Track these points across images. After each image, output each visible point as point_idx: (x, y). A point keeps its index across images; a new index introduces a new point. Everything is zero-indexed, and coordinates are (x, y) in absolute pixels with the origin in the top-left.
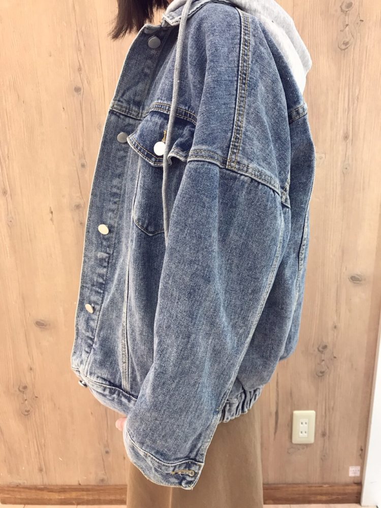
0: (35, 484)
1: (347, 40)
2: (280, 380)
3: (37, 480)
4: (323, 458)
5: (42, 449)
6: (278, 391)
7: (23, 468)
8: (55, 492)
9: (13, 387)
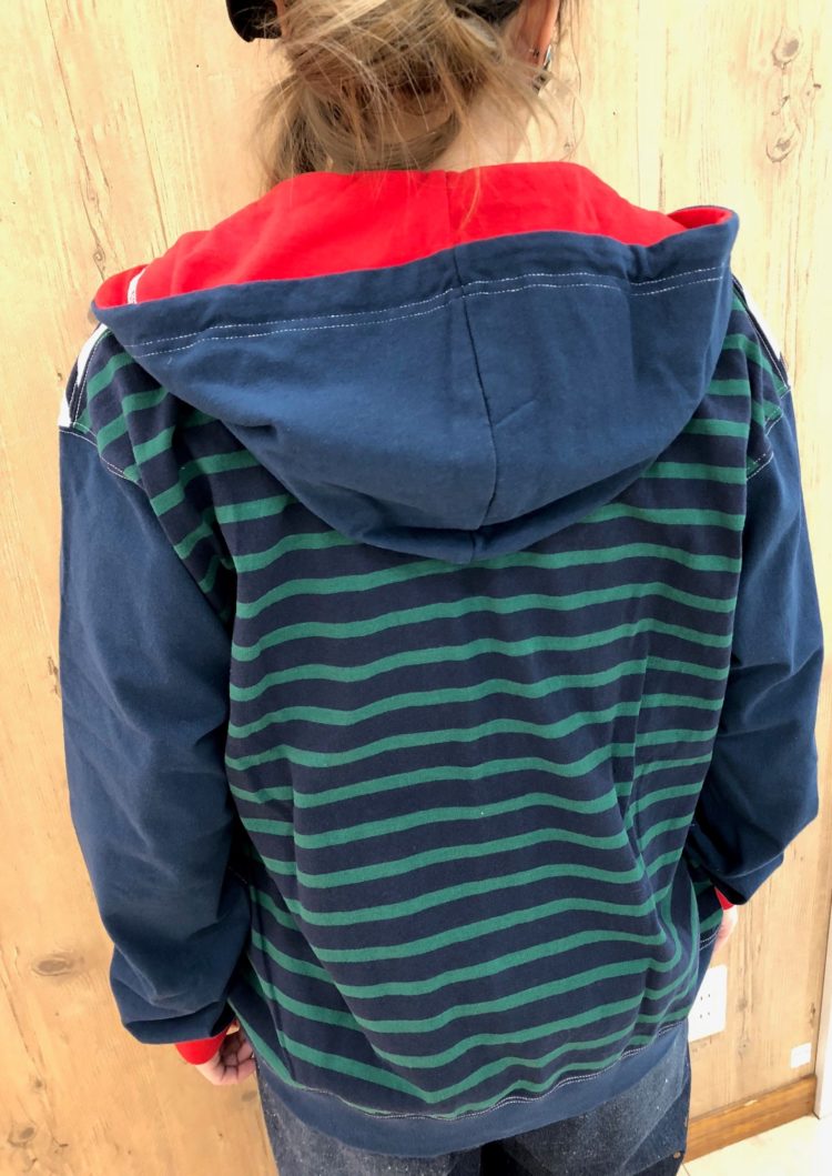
1: (786, 136)
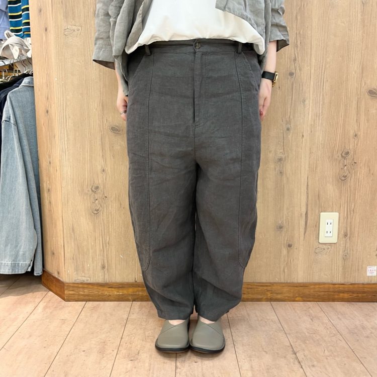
0: (97, 281)
2: (309, 184)
3: (99, 278)
4: (345, 258)
5: (106, 246)
6: (307, 193)
7: (89, 265)
8: (115, 288)
9: (87, 187)
